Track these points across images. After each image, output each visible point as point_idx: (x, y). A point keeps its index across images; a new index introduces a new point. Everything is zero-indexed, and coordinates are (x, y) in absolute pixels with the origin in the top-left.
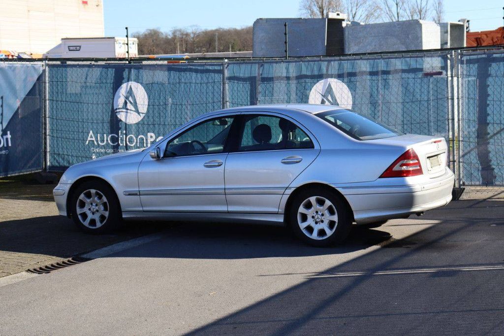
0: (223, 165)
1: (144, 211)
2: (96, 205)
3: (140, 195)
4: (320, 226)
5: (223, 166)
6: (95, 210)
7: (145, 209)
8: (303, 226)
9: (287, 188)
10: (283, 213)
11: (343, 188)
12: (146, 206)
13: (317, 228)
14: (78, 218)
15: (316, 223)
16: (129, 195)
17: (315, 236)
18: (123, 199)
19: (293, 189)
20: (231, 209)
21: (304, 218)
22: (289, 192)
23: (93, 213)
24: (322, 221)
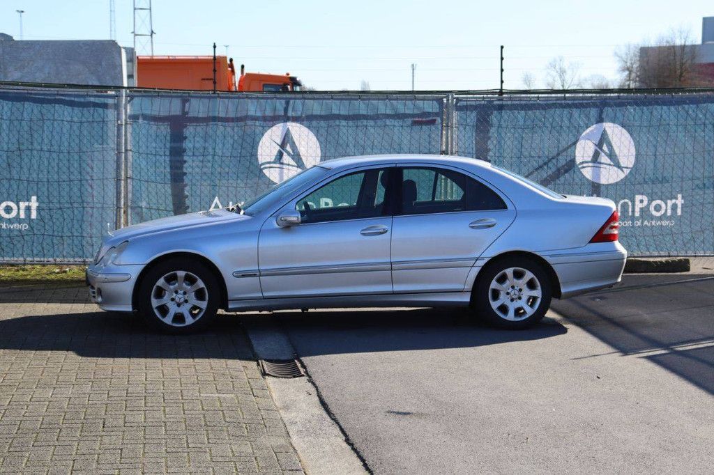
0: (389, 231)
1: (264, 298)
2: (185, 293)
3: (260, 276)
4: (518, 304)
5: (389, 233)
6: (182, 300)
7: (266, 294)
8: (495, 305)
9: (477, 259)
10: (471, 290)
11: (551, 256)
12: (268, 290)
13: (512, 307)
14: (154, 313)
15: (512, 300)
16: (243, 276)
17: (511, 316)
18: (232, 283)
19: (486, 260)
20: (397, 288)
21: (496, 295)
22: (481, 263)
23: (179, 305)
24: (520, 298)
